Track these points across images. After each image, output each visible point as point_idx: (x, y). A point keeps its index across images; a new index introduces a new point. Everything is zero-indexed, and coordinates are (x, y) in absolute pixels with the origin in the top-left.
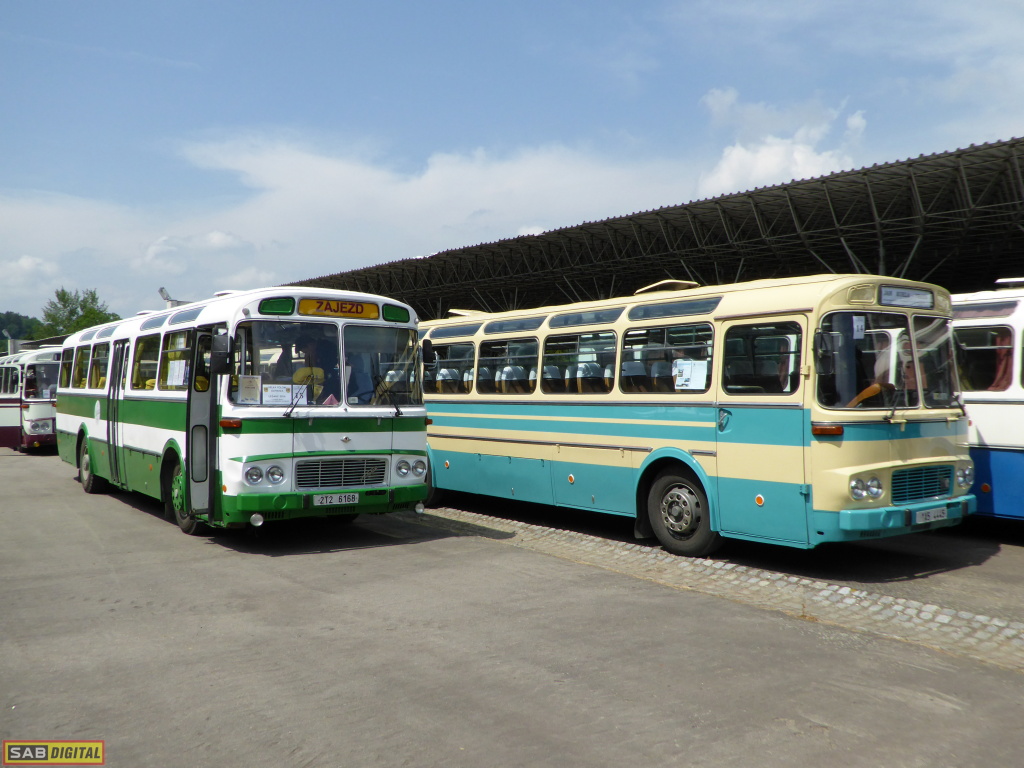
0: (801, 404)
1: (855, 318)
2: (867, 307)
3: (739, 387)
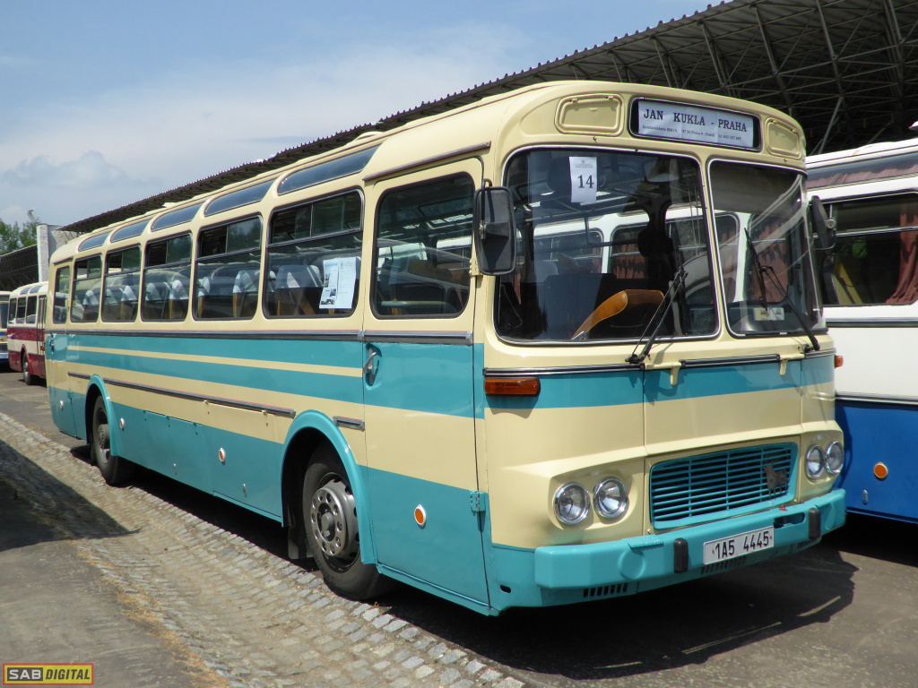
0: (468, 336)
1: (573, 160)
2: (600, 139)
3: (404, 303)
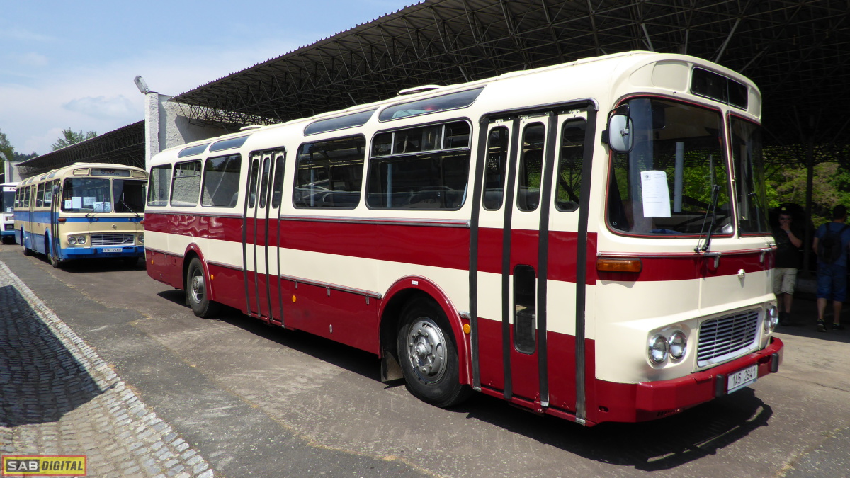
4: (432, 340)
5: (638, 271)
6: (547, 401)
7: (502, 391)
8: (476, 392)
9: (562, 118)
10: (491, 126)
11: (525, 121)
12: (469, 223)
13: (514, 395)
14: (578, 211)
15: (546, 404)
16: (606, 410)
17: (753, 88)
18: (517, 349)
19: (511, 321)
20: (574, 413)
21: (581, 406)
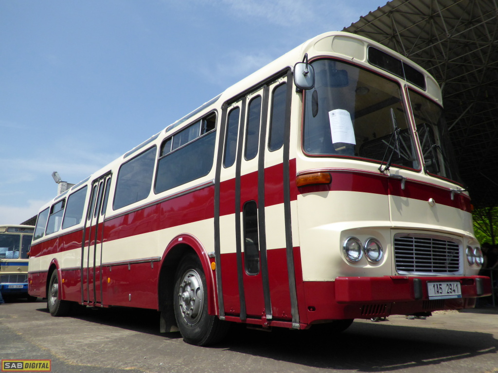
4: (193, 286)
5: (328, 182)
6: (270, 314)
7: (238, 315)
8: (222, 321)
9: (272, 87)
10: (229, 109)
11: (249, 97)
12: (214, 181)
13: (248, 316)
14: (282, 148)
15: (269, 317)
16: (314, 309)
17: (428, 77)
18: (247, 273)
19: (242, 250)
20: (291, 321)
21: (294, 311)
